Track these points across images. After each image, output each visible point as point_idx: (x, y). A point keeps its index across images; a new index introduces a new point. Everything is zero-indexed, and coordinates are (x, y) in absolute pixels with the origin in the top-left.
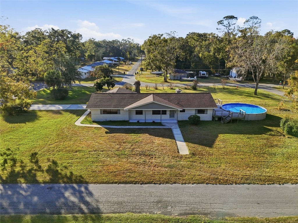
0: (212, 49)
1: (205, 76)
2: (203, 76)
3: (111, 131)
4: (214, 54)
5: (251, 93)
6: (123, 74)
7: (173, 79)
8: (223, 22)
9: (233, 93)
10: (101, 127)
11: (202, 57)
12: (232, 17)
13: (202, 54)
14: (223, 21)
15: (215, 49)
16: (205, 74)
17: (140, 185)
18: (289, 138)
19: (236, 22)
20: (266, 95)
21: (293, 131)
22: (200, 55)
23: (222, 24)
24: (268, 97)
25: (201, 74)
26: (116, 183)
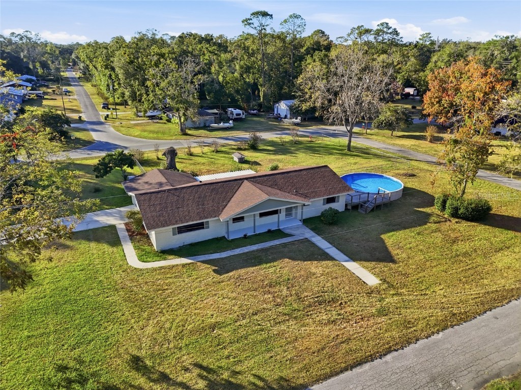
0: (237, 67)
1: (240, 117)
2: (238, 117)
3: (222, 268)
4: (241, 75)
5: (343, 148)
6: (76, 120)
7: (193, 127)
8: (251, 21)
9: (317, 151)
10: (193, 263)
11: (223, 82)
12: (265, 14)
13: (223, 77)
14: (251, 19)
15: (241, 67)
16: (239, 115)
17: (379, 360)
18: (457, 222)
19: (271, 23)
20: (363, 149)
21: (460, 212)
22: (221, 79)
23: (252, 25)
24: (368, 154)
25: (235, 115)
26: (346, 369)
